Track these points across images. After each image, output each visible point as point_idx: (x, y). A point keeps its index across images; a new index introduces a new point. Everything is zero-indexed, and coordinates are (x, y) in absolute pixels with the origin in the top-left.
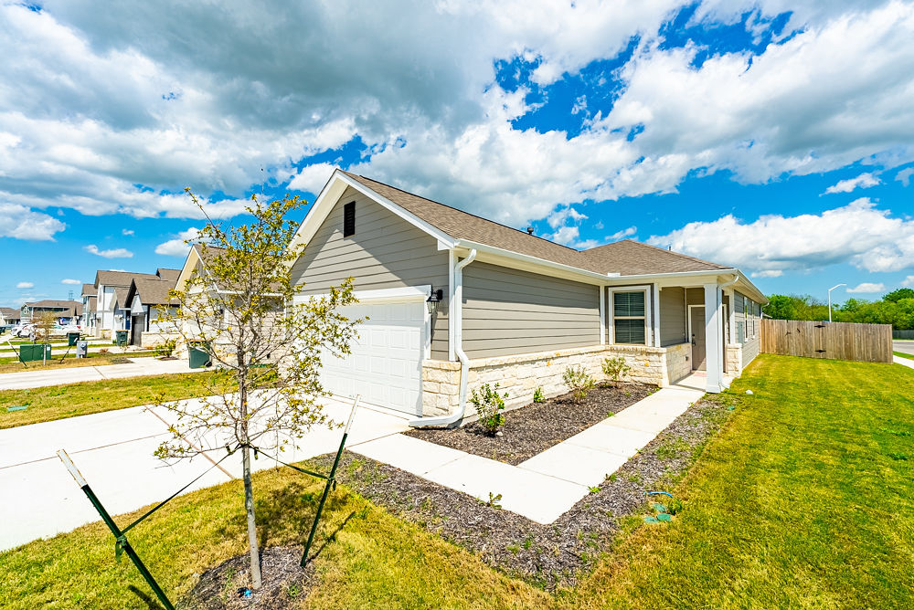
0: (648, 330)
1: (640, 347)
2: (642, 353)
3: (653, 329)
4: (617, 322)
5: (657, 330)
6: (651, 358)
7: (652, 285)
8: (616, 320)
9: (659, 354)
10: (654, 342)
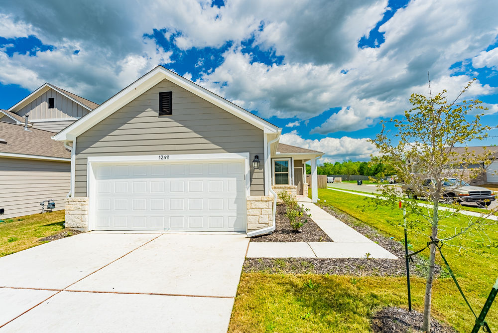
0: (290, 178)
1: (287, 186)
2: (288, 188)
3: (292, 177)
4: (276, 175)
5: (293, 177)
6: (292, 190)
7: (291, 158)
8: (276, 174)
9: (295, 188)
10: (292, 183)
